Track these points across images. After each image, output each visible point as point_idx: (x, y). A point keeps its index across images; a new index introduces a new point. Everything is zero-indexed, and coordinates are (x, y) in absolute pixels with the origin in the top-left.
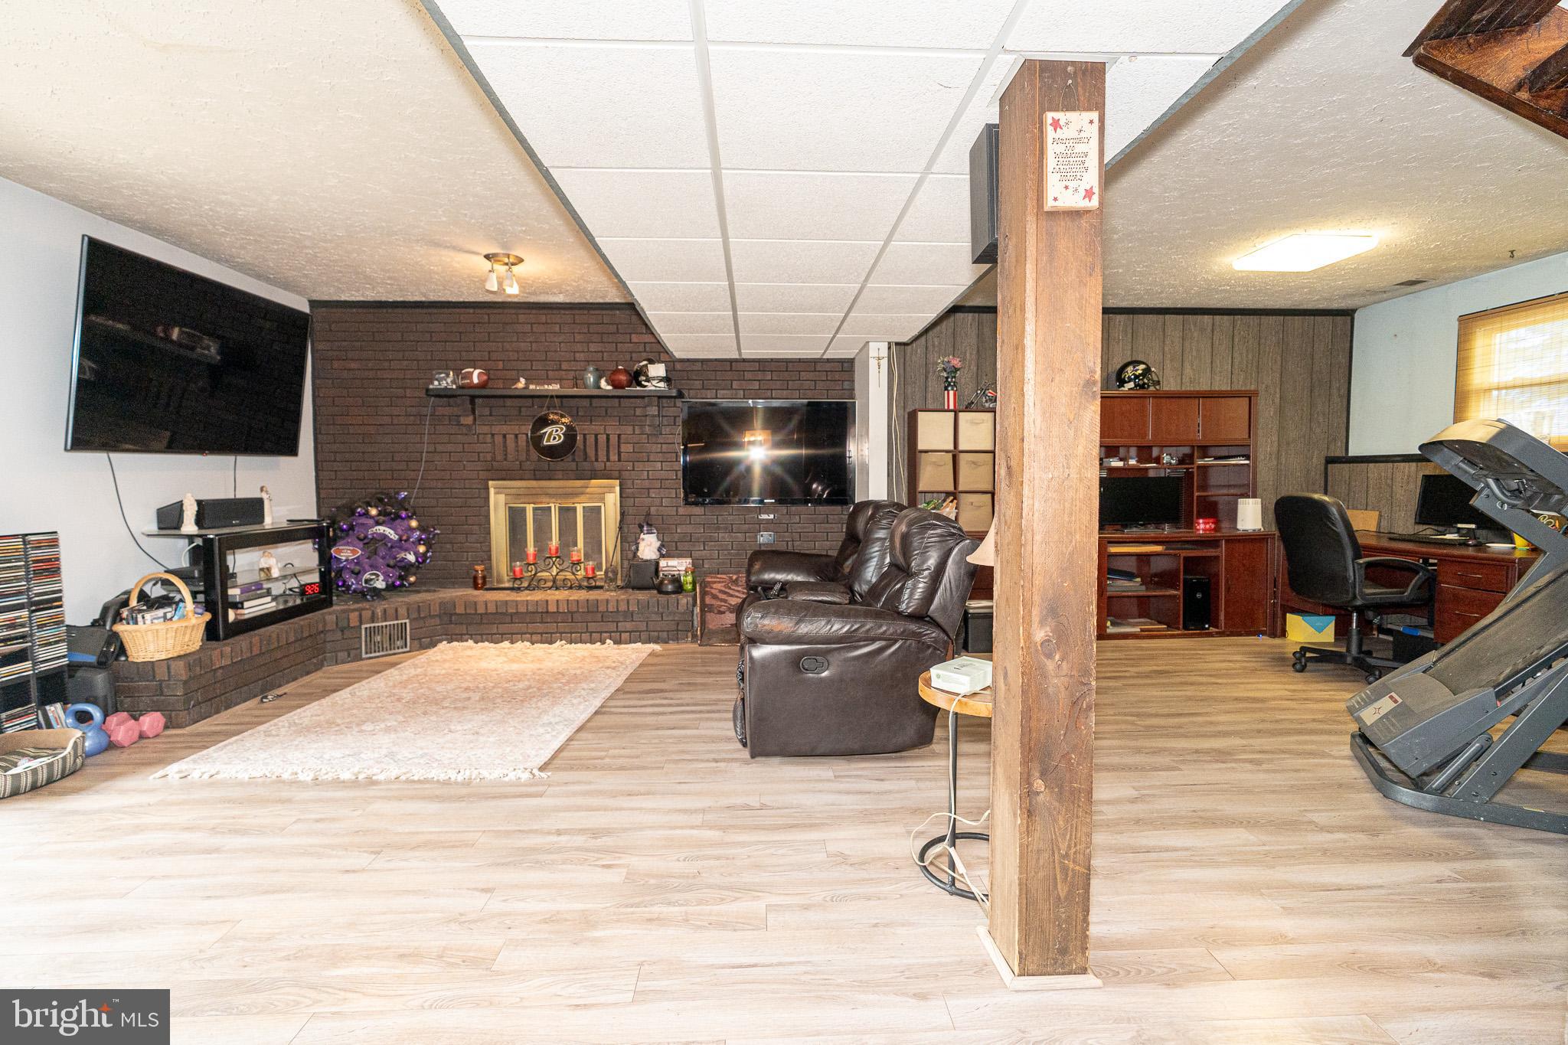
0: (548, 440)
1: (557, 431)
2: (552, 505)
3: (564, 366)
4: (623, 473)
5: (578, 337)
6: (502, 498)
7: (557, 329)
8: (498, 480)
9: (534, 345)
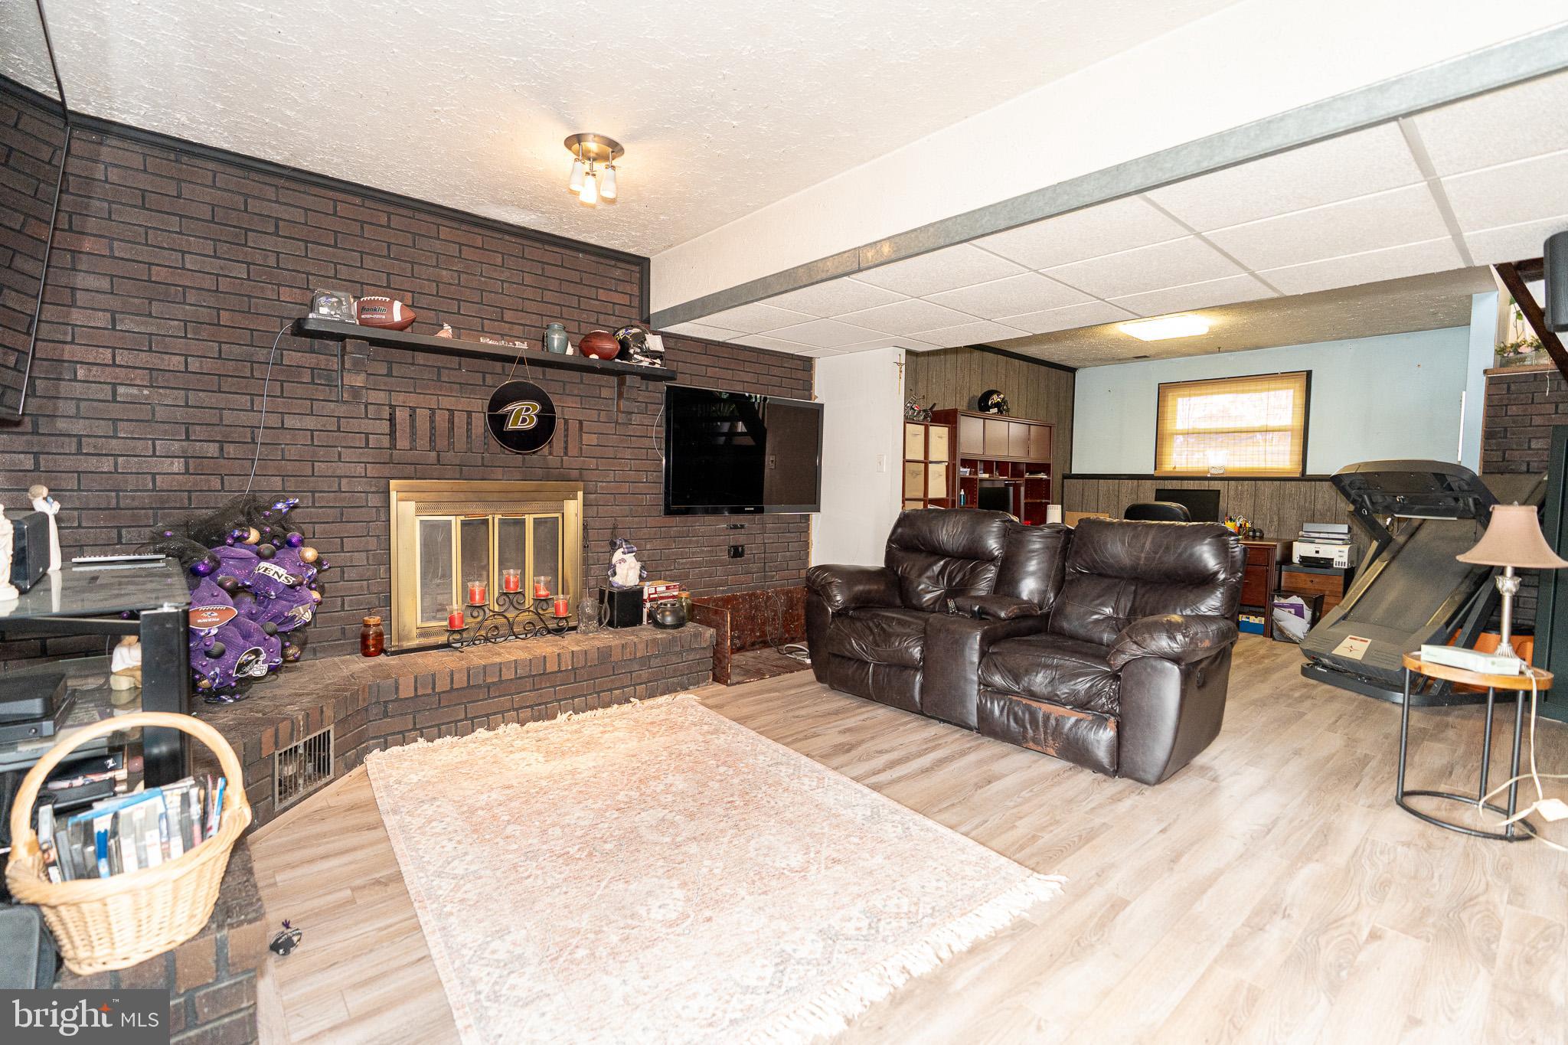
0: (515, 423)
1: (528, 410)
2: (490, 517)
3: (509, 316)
4: (585, 472)
5: (528, 279)
6: (411, 506)
7: (499, 260)
8: (405, 478)
9: (463, 276)
